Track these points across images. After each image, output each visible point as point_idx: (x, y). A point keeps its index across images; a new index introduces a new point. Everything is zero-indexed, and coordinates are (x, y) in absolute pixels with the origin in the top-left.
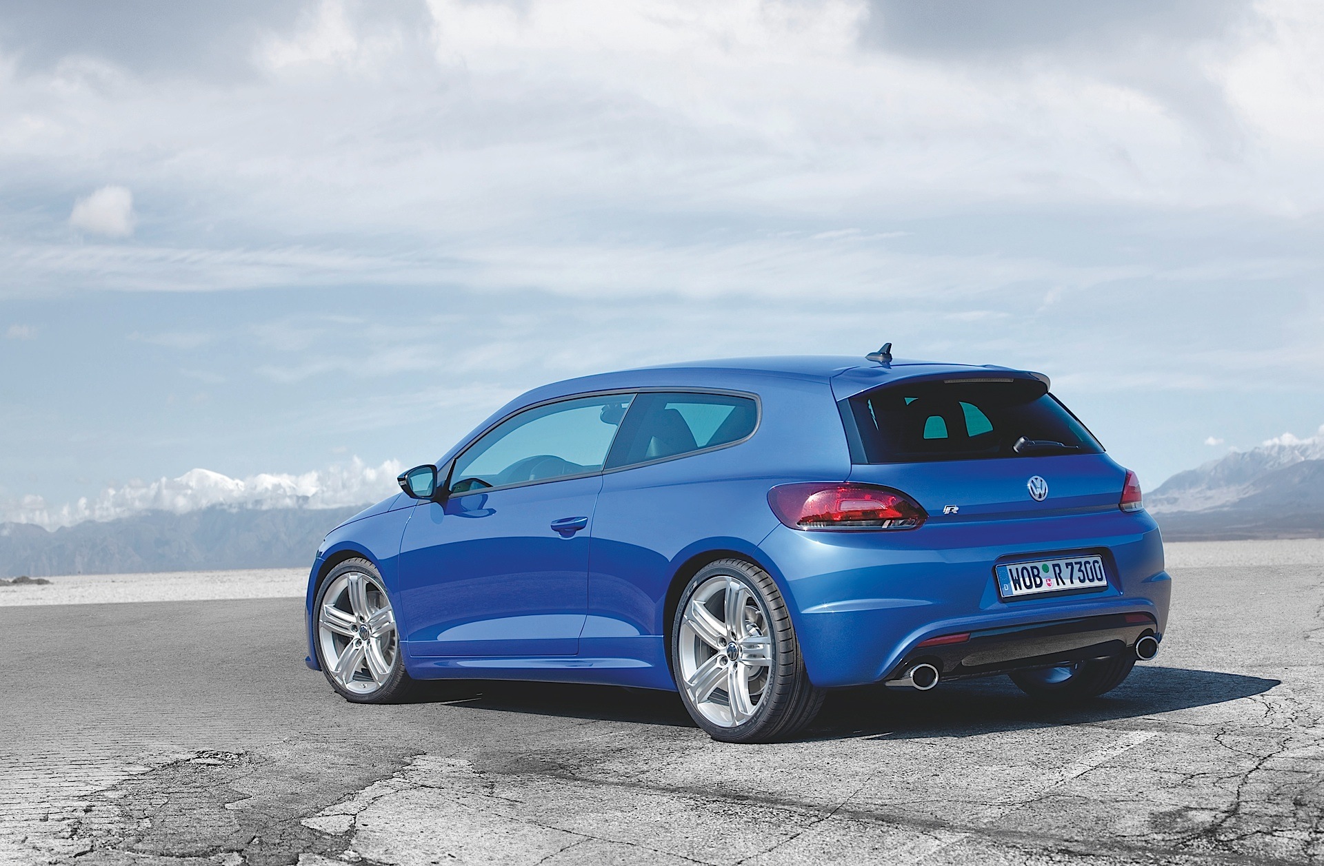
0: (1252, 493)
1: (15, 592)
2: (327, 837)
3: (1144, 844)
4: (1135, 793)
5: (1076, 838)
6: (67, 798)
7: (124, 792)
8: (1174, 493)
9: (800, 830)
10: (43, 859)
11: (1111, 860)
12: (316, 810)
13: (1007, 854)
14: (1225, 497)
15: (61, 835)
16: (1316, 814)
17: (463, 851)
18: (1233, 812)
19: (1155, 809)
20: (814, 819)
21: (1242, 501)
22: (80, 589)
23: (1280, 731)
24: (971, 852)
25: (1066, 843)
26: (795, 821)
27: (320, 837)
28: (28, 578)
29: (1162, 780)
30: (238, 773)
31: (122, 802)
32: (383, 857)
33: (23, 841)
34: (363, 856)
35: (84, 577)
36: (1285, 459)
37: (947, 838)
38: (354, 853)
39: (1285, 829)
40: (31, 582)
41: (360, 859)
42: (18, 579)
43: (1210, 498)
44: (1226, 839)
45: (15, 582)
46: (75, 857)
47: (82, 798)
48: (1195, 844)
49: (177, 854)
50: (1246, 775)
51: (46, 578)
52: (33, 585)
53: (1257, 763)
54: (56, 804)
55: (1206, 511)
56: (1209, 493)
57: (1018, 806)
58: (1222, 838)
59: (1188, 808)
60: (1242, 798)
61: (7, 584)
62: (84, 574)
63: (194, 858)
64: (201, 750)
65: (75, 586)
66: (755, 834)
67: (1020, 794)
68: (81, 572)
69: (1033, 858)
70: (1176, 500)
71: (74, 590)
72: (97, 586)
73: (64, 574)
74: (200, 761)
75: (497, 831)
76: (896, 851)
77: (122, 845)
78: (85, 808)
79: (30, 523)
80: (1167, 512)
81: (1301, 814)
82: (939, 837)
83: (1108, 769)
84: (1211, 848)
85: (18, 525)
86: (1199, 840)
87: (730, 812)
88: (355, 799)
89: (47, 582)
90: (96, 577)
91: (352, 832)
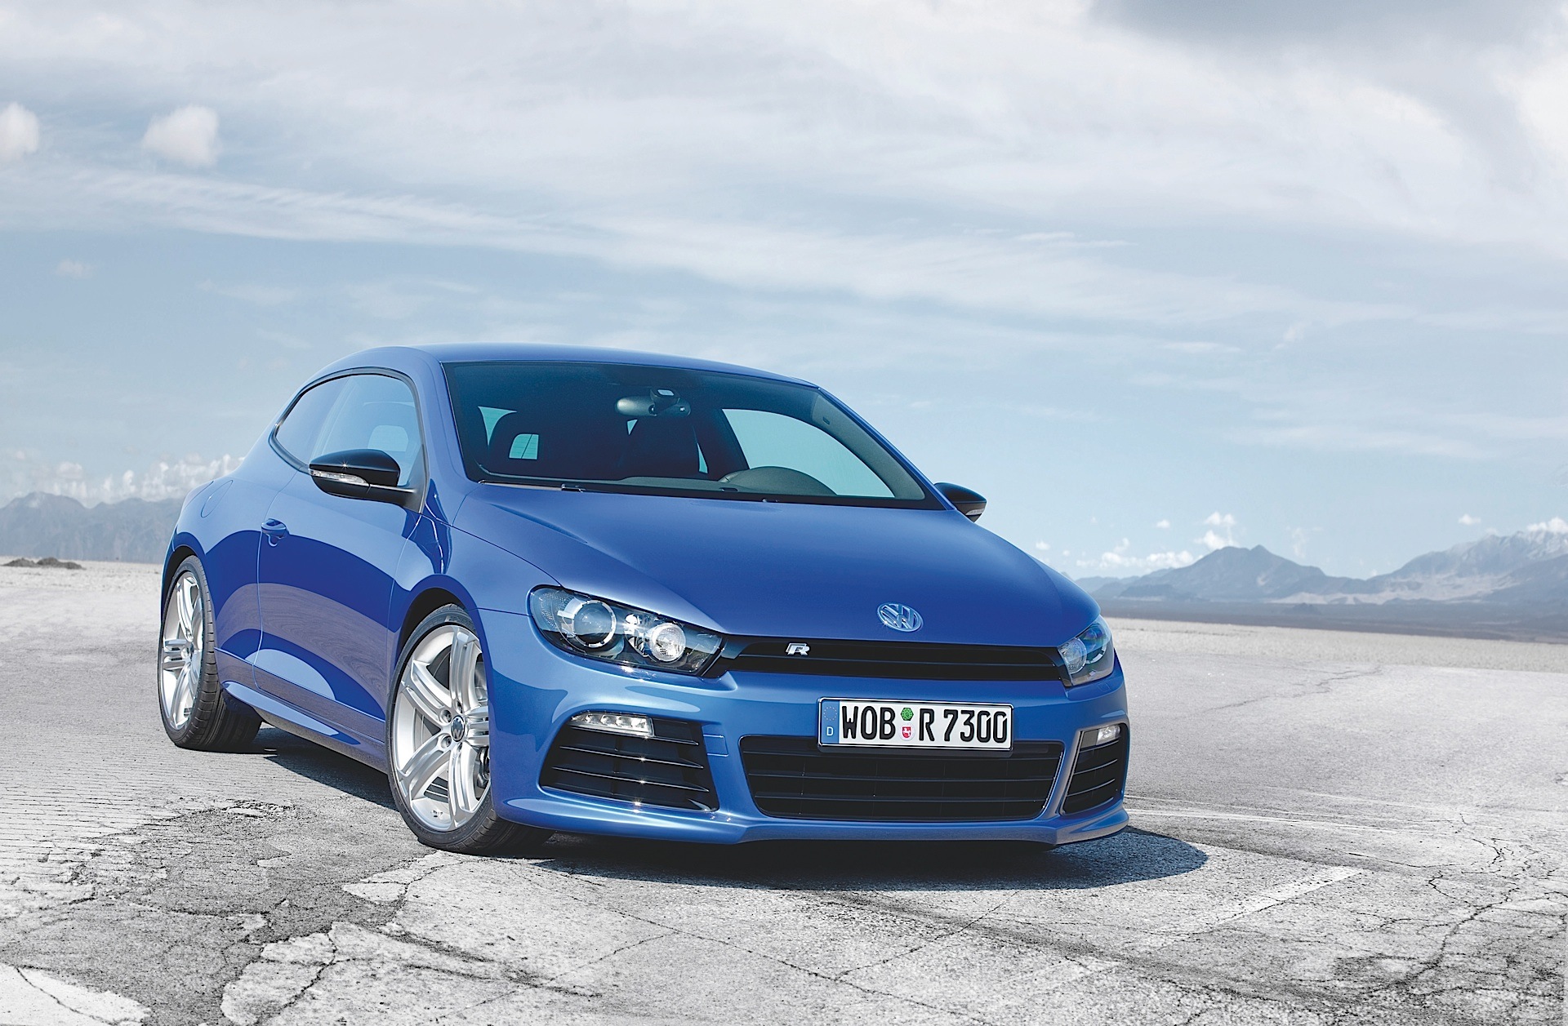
0: (1509, 584)
1: (39, 575)
2: (369, 906)
3: (1322, 990)
4: (1323, 934)
5: (1244, 977)
6: (75, 839)
7: (143, 838)
8: (1418, 578)
9: (923, 943)
10: (33, 903)
11: (1281, 1005)
12: (363, 875)
13: (1160, 988)
14: (1477, 587)
15: (60, 878)
16: (1530, 973)
17: (526, 934)
18: (1434, 965)
19: (1343, 954)
20: (942, 932)
21: (1497, 593)
22: (117, 579)
23: (1506, 880)
24: (1118, 983)
25: (1232, 982)
26: (921, 932)
27: (362, 906)
28: (56, 560)
29: (1358, 922)
30: (280, 827)
31: (137, 848)
32: (430, 933)
33: (13, 883)
34: (408, 930)
35: (122, 564)
36: (1552, 549)
37: (1094, 964)
38: (397, 926)
39: (1490, 987)
40: (60, 565)
41: (403, 933)
42: (45, 560)
43: (1459, 586)
44: (1419, 993)
45: (40, 563)
46: (70, 904)
47: (93, 840)
48: (1382, 995)
49: (191, 910)
50: (1458, 925)
51: (77, 562)
52: (62, 569)
53: (1472, 914)
54: (59, 844)
55: (1453, 602)
56: (1459, 581)
57: (1185, 937)
58: (1415, 991)
59: (1381, 956)
60: (1446, 949)
61: (31, 565)
62: (123, 561)
63: (209, 916)
64: (242, 799)
65: (111, 574)
66: (870, 943)
67: (1189, 925)
68: (120, 557)
69: (1190, 995)
70: (1419, 586)
71: (109, 578)
72: (137, 576)
73: (99, 559)
74: (237, 810)
75: (570, 916)
76: (1032, 974)
77: (128, 896)
78: (93, 852)
79: (65, 495)
80: (1409, 599)
81: (1512, 971)
82: (1084, 963)
83: (1297, 905)
84: (1399, 1002)
85: (51, 497)
86: (1388, 991)
87: (846, 917)
88: (411, 867)
89: (78, 567)
90: (137, 566)
91: (400, 903)
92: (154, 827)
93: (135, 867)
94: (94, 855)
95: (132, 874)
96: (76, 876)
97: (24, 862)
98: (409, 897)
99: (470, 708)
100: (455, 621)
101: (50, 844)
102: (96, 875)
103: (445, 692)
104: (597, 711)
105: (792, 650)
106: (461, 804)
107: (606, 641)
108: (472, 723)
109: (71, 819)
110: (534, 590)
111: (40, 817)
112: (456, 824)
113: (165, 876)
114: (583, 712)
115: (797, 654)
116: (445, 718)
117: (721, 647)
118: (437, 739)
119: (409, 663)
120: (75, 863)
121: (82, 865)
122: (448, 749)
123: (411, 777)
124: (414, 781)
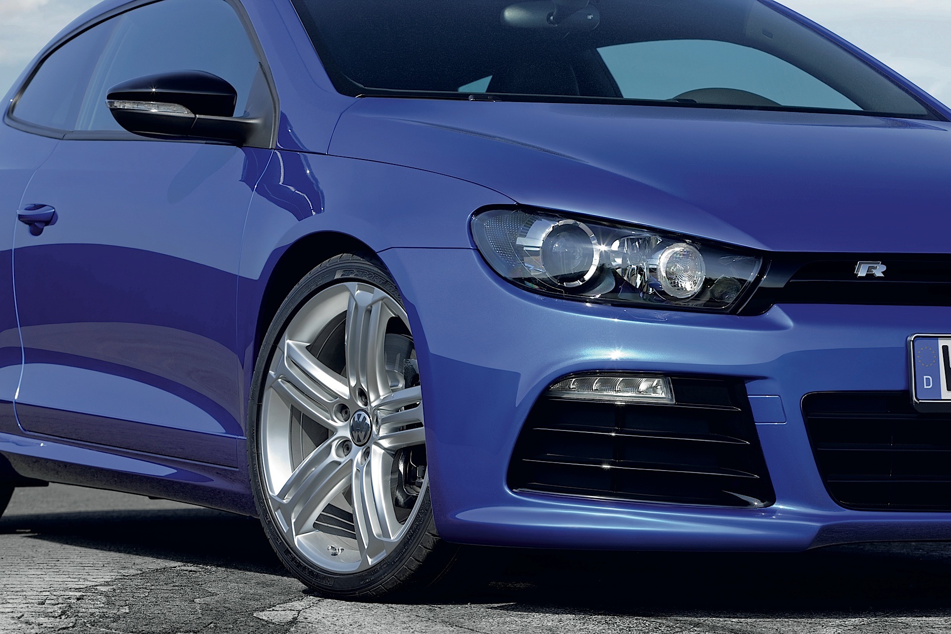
92: (123, 580)
93: (107, 606)
94: (78, 599)
95: (105, 610)
96: (63, 613)
97: (28, 605)
98: (300, 618)
99: (378, 396)
100: (352, 276)
101: (48, 593)
102: (78, 612)
103: (340, 381)
104: (586, 373)
105: (862, 272)
106: (376, 530)
107: (587, 277)
108: (384, 416)
109: (65, 576)
110: (477, 213)
111: (42, 576)
112: (370, 560)
113: (127, 611)
114: (564, 377)
115: (870, 276)
116: (339, 415)
117: (761, 274)
118: (330, 446)
119: (280, 345)
120: (64, 605)
121: (70, 606)
122: (348, 458)
123: (293, 504)
124: (298, 509)
